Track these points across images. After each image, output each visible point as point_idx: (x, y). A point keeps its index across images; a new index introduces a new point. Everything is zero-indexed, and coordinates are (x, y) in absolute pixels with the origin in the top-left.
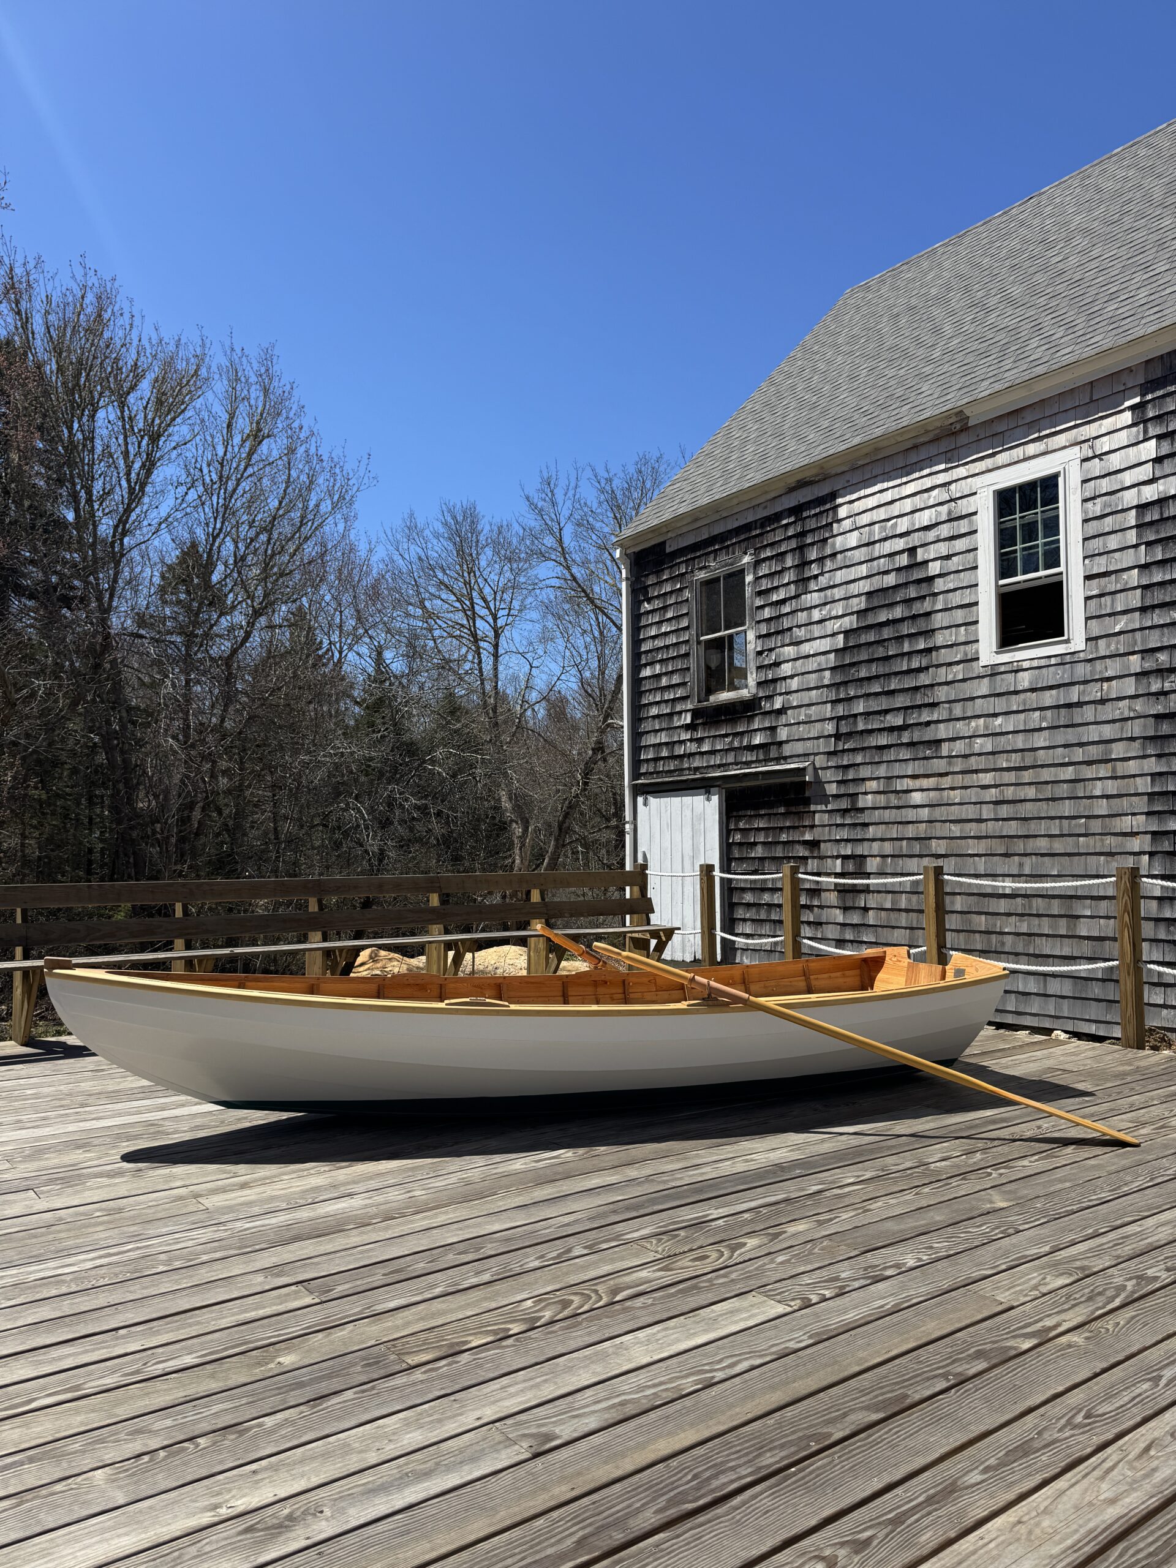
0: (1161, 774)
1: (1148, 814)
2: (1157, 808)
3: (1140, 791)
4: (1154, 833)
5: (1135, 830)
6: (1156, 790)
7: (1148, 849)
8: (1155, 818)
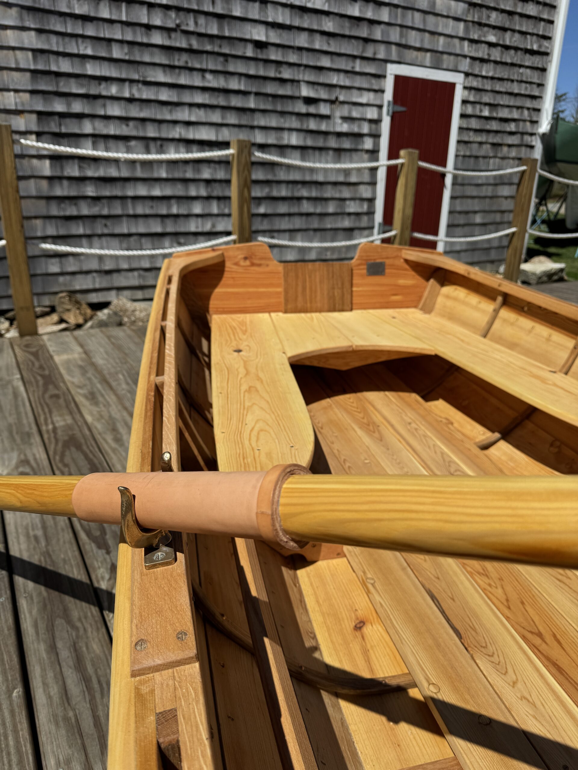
0: (42, 51)
1: (33, 92)
2: (43, 87)
3: (22, 66)
4: (40, 114)
5: (20, 108)
6: (40, 67)
7: (35, 128)
8: (39, 97)
